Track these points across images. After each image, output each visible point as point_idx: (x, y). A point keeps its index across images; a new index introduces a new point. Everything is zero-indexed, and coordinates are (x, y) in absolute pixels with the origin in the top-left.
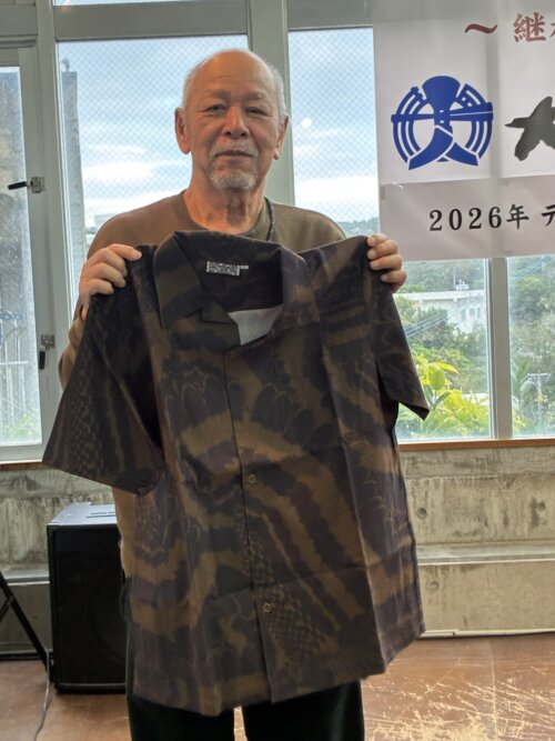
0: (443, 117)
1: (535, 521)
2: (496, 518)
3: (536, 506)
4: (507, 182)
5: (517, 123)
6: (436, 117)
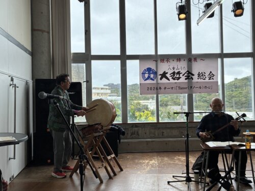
0: (149, 74)
1: (163, 135)
2: (157, 134)
3: (163, 133)
4: (159, 83)
5: (160, 75)
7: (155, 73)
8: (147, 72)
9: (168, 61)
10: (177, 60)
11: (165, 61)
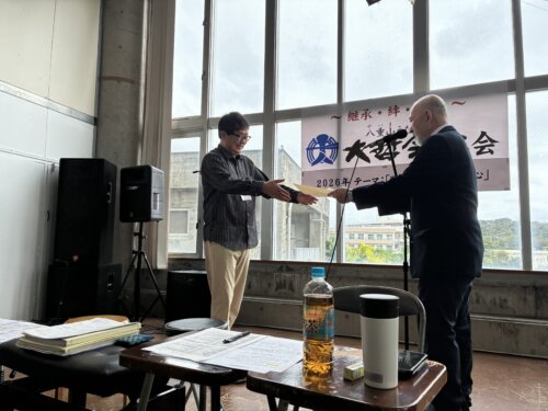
0: (323, 148)
4: (342, 170)
5: (347, 149)
6: (321, 149)
7: (336, 146)
8: (318, 146)
9: (366, 115)
10: (390, 111)
11: (360, 116)
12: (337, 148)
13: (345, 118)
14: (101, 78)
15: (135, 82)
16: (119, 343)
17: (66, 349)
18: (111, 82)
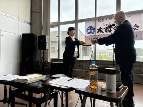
0: (91, 30)
4: (96, 35)
6: (90, 30)
7: (94, 29)
8: (90, 29)
9: (103, 20)
10: (109, 19)
11: (101, 21)
12: (95, 29)
13: (97, 21)
14: (32, 12)
15: (41, 13)
16: (40, 81)
17: (28, 82)
18: (34, 13)
